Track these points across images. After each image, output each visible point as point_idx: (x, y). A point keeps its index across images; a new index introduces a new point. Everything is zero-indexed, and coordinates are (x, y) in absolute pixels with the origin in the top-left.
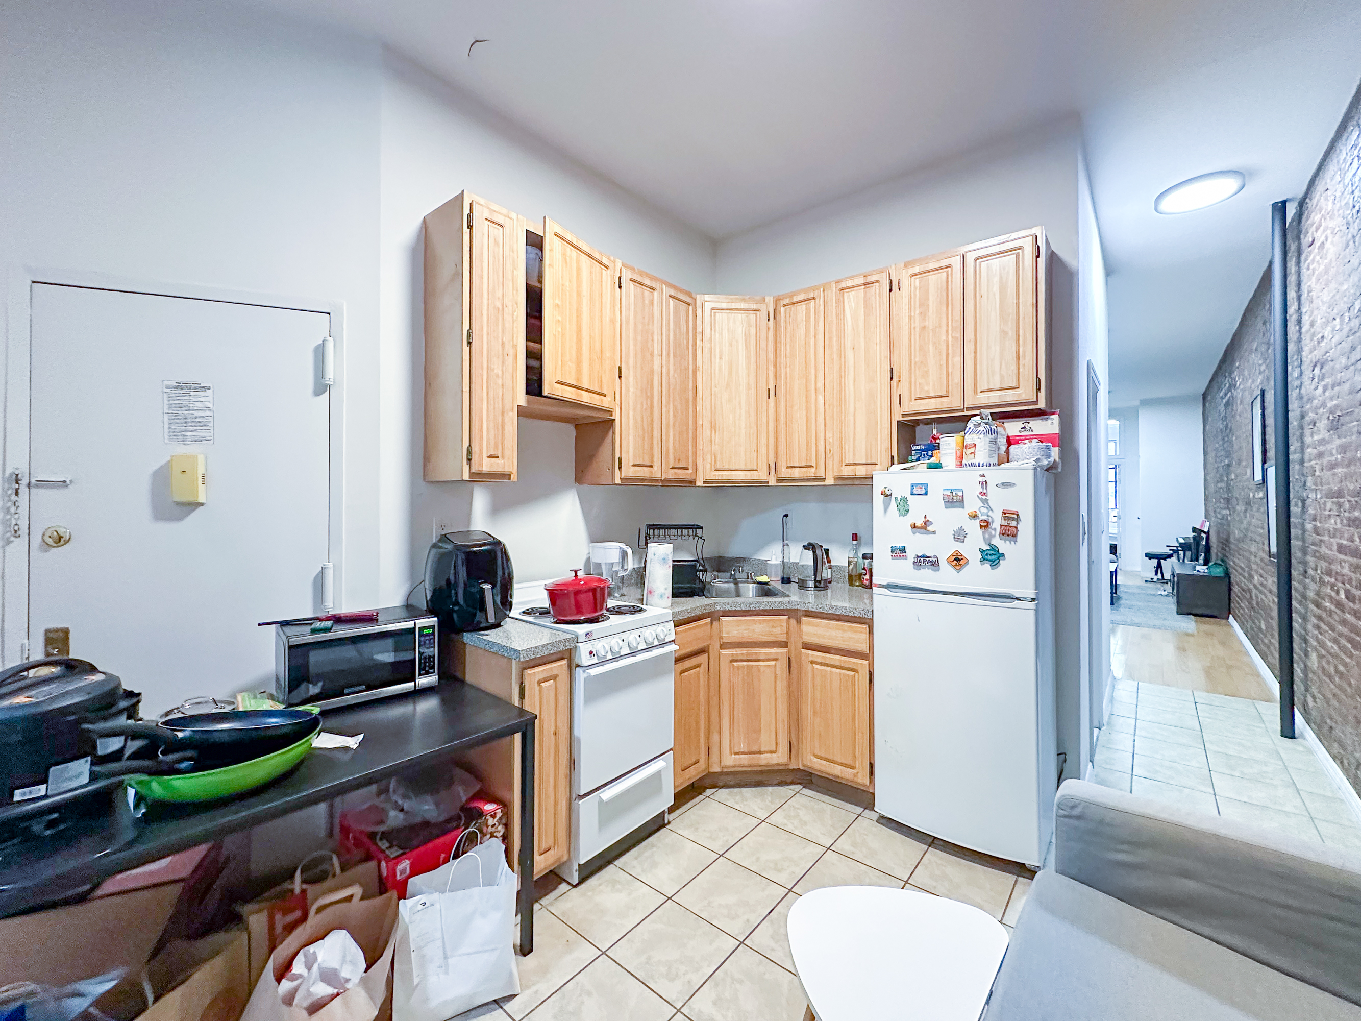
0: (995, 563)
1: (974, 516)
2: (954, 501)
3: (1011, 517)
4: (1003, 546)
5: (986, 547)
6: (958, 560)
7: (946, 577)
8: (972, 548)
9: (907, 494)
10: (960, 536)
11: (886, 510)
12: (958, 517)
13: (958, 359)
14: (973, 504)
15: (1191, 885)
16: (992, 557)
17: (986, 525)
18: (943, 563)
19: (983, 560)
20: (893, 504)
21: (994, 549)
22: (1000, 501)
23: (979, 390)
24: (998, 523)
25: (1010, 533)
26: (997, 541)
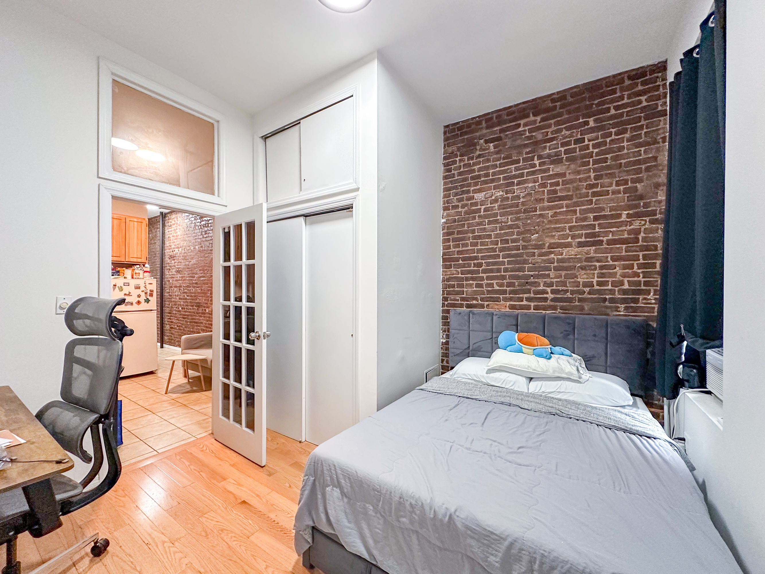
0: (148, 302)
1: (143, 291)
2: (137, 287)
3: (152, 291)
4: (150, 298)
5: (146, 299)
6: (139, 303)
7: (135, 307)
8: (142, 299)
9: (122, 285)
10: (139, 296)
11: (114, 290)
12: (139, 292)
13: (124, 247)
14: (142, 288)
15: (203, 343)
16: (147, 301)
17: (146, 293)
18: (134, 303)
19: (145, 302)
20: (117, 288)
21: (148, 299)
22: (149, 287)
23: (130, 257)
24: (149, 292)
25: (151, 295)
26: (148, 297)
